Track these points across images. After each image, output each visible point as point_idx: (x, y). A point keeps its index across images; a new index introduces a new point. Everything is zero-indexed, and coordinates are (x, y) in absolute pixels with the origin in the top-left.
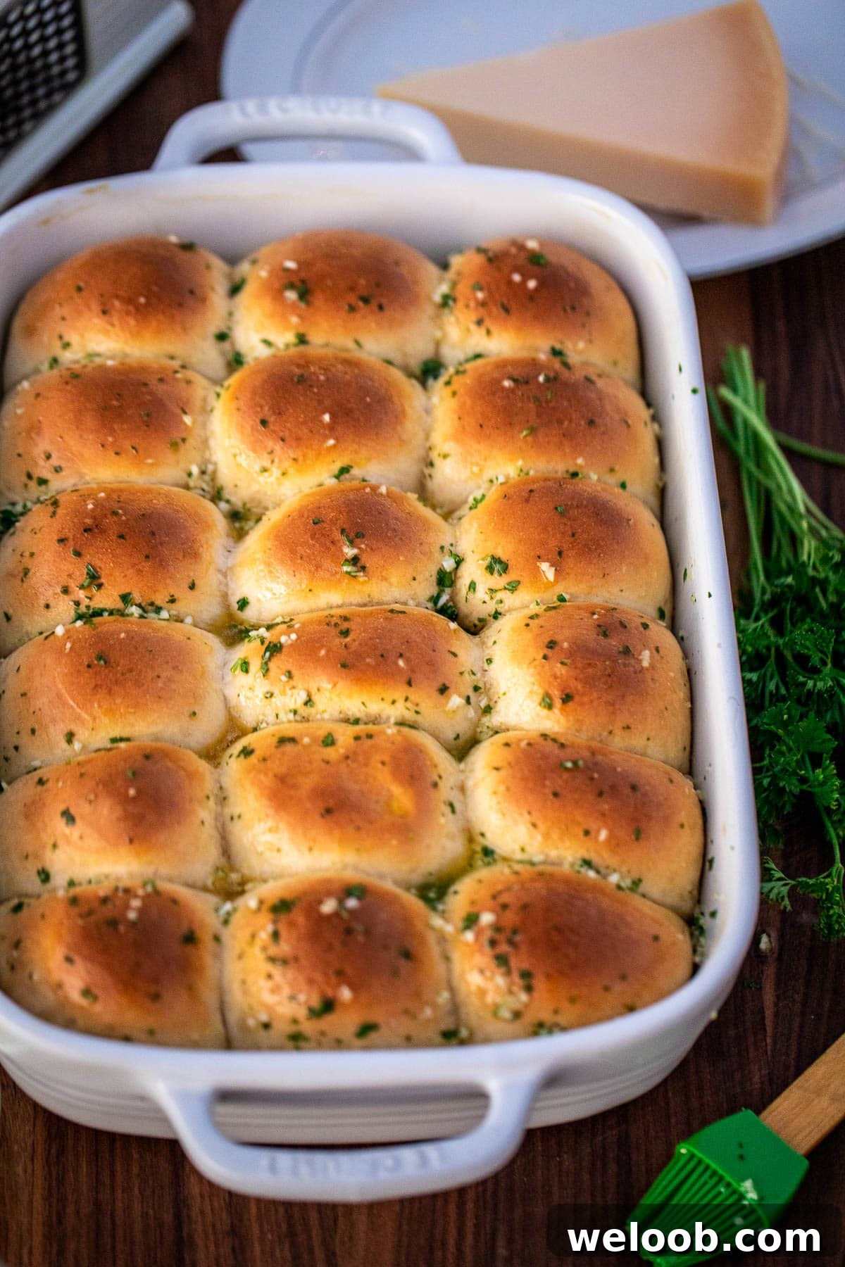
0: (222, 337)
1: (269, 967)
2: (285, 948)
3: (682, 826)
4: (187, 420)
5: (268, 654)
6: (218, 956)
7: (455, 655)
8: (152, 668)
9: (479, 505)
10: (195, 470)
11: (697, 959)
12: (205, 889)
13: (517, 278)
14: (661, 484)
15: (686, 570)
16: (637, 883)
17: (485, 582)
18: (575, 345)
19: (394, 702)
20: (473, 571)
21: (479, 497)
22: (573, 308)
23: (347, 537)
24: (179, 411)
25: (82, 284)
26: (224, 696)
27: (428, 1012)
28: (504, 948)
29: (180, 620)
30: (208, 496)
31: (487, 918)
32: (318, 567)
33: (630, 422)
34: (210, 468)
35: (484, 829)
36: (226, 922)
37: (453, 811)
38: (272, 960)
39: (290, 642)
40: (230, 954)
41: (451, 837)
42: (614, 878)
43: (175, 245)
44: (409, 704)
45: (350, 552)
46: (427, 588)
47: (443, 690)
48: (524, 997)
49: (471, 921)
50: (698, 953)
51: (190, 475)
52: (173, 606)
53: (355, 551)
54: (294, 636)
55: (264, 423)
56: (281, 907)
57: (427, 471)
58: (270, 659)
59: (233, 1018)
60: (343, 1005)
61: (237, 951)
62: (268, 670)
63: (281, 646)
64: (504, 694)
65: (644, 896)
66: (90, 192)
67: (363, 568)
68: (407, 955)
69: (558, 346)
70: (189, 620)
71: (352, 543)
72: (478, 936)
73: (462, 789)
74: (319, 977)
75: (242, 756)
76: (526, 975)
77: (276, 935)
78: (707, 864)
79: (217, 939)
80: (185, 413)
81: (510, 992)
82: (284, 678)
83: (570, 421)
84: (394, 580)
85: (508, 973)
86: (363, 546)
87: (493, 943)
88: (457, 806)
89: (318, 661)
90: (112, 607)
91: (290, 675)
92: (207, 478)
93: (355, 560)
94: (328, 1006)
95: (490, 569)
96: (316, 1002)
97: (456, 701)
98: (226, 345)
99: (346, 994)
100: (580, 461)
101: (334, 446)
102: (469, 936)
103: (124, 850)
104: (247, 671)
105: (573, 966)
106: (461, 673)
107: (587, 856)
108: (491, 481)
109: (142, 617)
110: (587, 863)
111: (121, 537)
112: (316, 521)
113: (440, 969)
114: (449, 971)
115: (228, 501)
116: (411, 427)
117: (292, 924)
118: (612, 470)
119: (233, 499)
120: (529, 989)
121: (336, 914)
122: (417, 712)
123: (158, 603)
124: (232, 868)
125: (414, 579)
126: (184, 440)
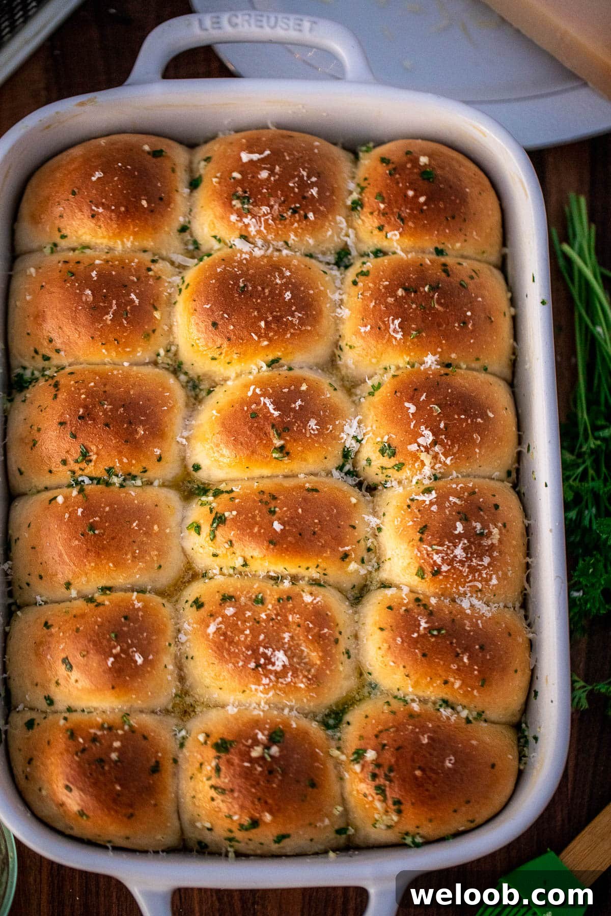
0: (184, 229)
1: (213, 793)
2: (224, 781)
3: (516, 671)
4: (157, 315)
5: (215, 525)
6: (175, 775)
7: (354, 527)
8: (129, 536)
9: (377, 393)
10: (162, 352)
11: (522, 767)
12: (167, 712)
13: (411, 193)
14: (513, 357)
15: (529, 446)
16: (480, 714)
17: (379, 461)
18: (453, 245)
19: (308, 568)
20: (369, 452)
21: (376, 384)
22: (453, 218)
23: (276, 431)
24: (150, 308)
25: (76, 190)
26: (183, 548)
27: (327, 822)
28: (381, 781)
29: (150, 483)
30: (171, 369)
31: (371, 755)
32: (253, 452)
33: (493, 319)
34: (173, 348)
35: (371, 669)
36: (182, 745)
37: (349, 657)
38: (214, 787)
39: (231, 517)
40: (184, 776)
41: (347, 678)
42: (464, 713)
43: (149, 153)
44: (318, 570)
45: (278, 443)
46: (334, 460)
47: (345, 556)
48: (395, 818)
49: (359, 755)
50: (523, 762)
51: (158, 355)
52: (146, 474)
53: (282, 442)
54: (234, 513)
55: (215, 324)
56: (222, 746)
57: (338, 352)
58: (216, 528)
59: (186, 817)
60: (266, 824)
61: (190, 774)
62: (215, 537)
63: (225, 519)
64: (389, 559)
65: (486, 721)
66: (82, 104)
67: (288, 454)
68: (313, 785)
69: (440, 247)
70: (156, 483)
71: (280, 436)
72: (363, 767)
73: (356, 637)
74: (248, 804)
75: (195, 607)
76: (397, 802)
77: (218, 770)
78: (533, 694)
79: (175, 761)
80: (156, 309)
81: (387, 812)
82: (227, 546)
83: (447, 325)
84: (311, 461)
85: (385, 800)
86: (288, 438)
87: (374, 776)
88: (352, 652)
89: (253, 536)
90: (99, 476)
91: (231, 543)
92: (170, 354)
93: (281, 449)
94: (255, 823)
95: (382, 452)
96: (246, 820)
97: (353, 566)
98: (187, 236)
99: (268, 817)
100: (453, 356)
101: (268, 345)
102: (357, 768)
103: (109, 693)
104: (199, 534)
105: (433, 798)
106: (359, 542)
107: (446, 697)
108: (386, 369)
109: (122, 486)
110: (446, 703)
111: (107, 425)
112: (253, 416)
113: (335, 788)
114: (342, 788)
115: (186, 374)
116: (326, 323)
117: (229, 763)
118: (478, 359)
119: (190, 372)
120: (399, 812)
121: (262, 758)
122: (325, 574)
123: (134, 473)
124: (187, 693)
125: (326, 458)
126: (154, 331)
